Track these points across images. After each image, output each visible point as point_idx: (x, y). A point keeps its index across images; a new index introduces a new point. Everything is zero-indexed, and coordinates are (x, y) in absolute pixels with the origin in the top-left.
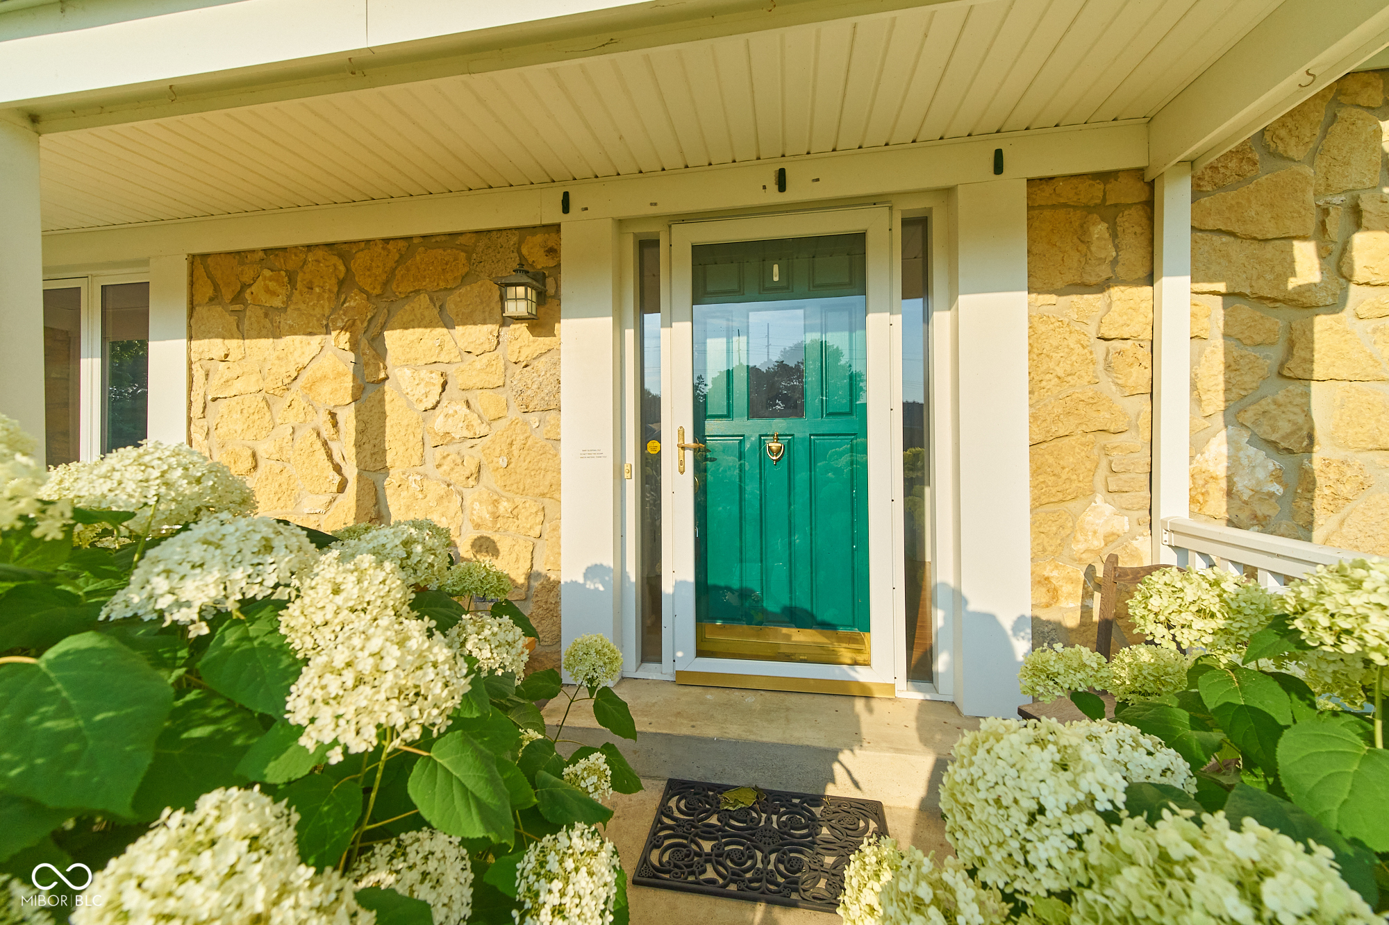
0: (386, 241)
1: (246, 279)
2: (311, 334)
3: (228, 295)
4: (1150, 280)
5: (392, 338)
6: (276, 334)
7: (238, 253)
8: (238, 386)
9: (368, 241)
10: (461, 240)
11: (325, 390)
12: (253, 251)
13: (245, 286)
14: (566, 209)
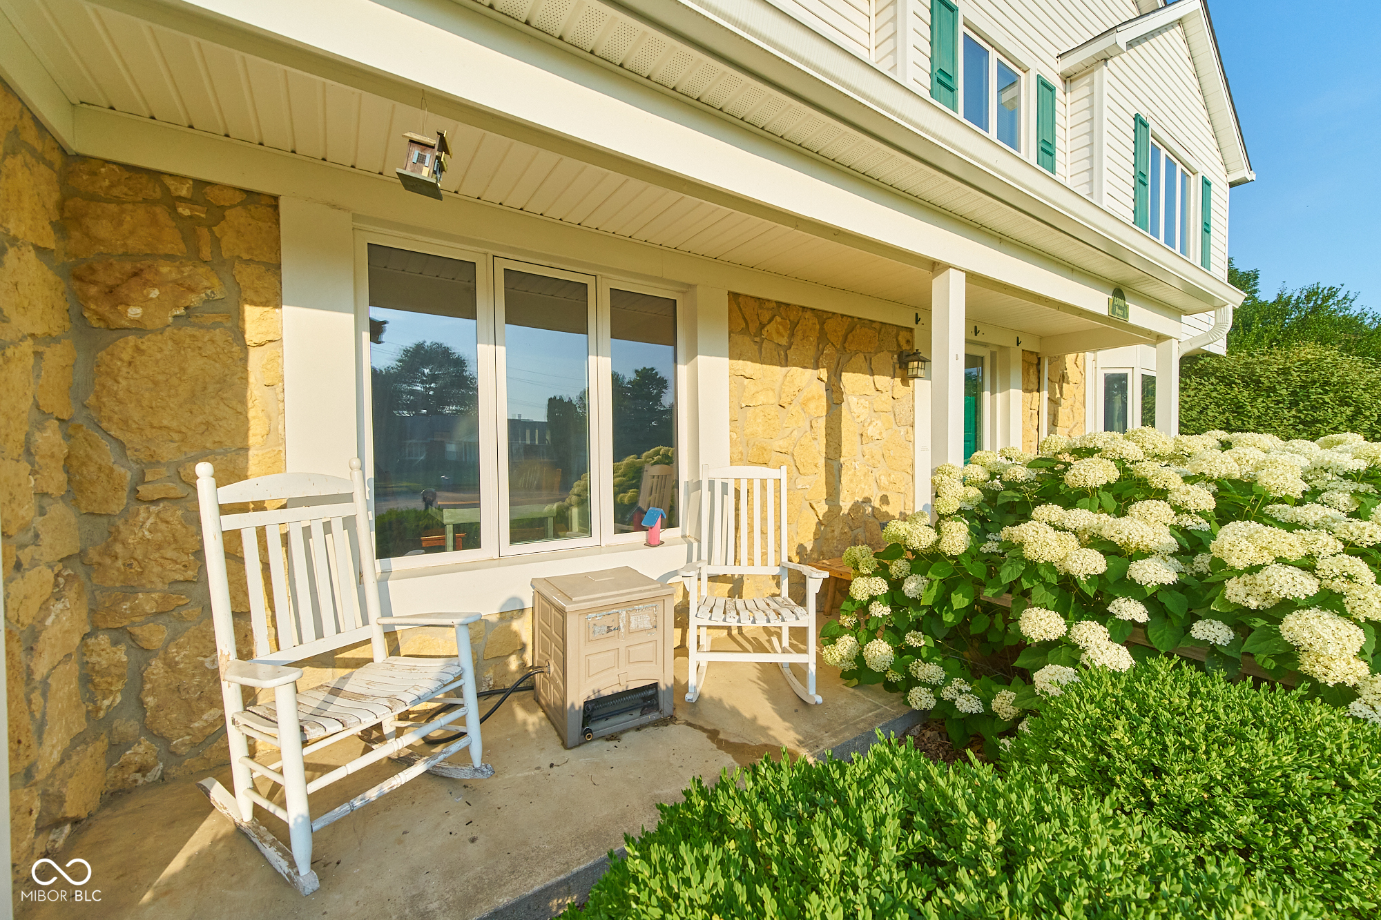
0: (843, 316)
1: (765, 319)
2: (805, 367)
3: (753, 329)
4: (1038, 391)
5: (846, 376)
6: (785, 363)
7: (759, 299)
8: (761, 399)
9: (834, 313)
10: (874, 325)
11: (812, 405)
12: (768, 300)
13: (763, 326)
14: (917, 321)
